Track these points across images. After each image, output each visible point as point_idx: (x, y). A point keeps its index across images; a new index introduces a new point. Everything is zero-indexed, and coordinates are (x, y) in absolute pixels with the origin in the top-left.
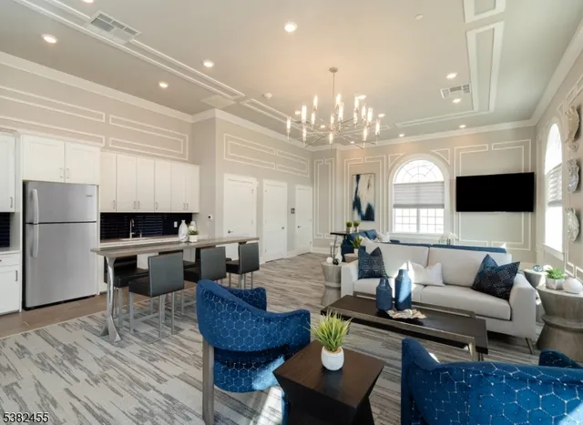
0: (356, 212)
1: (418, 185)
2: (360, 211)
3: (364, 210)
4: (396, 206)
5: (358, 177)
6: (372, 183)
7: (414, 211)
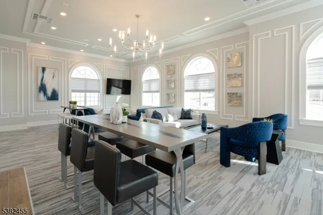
0: (42, 94)
1: (86, 80)
2: (45, 94)
3: (49, 93)
4: (74, 91)
5: (44, 69)
6: (56, 75)
7: (83, 94)
